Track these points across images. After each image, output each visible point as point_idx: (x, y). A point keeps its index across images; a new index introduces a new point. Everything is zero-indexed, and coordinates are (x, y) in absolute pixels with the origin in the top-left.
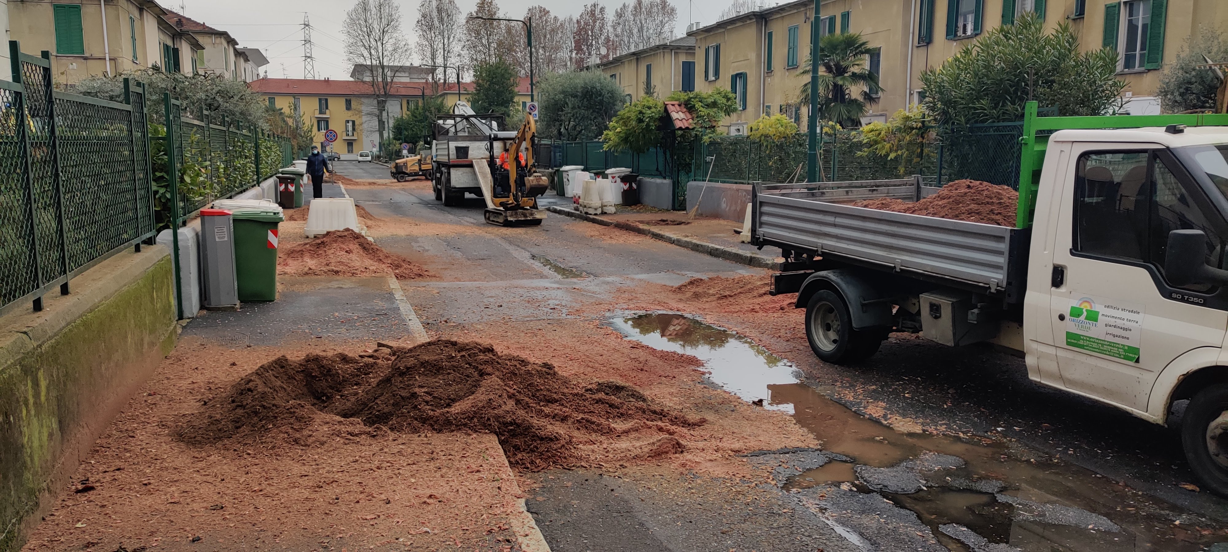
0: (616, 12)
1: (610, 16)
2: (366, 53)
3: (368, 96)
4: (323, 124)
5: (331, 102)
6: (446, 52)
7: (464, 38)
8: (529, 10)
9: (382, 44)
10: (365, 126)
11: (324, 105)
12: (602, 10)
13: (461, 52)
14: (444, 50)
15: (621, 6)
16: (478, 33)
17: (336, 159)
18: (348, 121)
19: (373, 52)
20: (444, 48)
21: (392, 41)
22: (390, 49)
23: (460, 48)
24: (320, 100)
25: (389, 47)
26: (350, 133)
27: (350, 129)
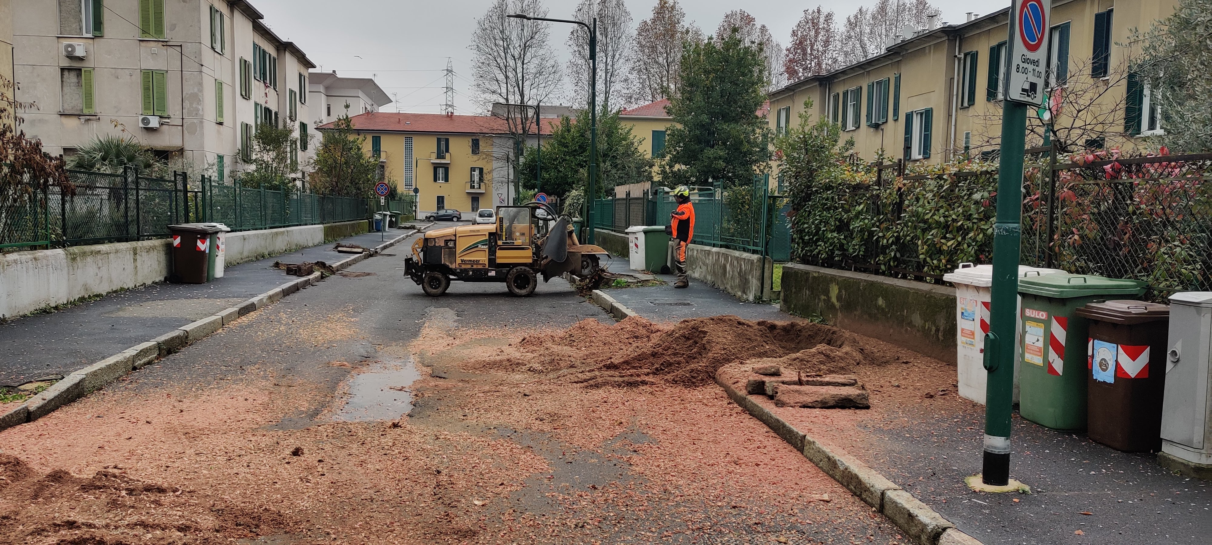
0: (849, 20)
1: (839, 26)
2: (501, 77)
3: (500, 135)
4: (441, 171)
5: (454, 143)
6: (609, 75)
7: (633, 56)
8: (727, 16)
9: (523, 64)
10: (495, 174)
11: (443, 149)
12: (829, 17)
13: (629, 75)
14: (606, 73)
15: (855, 11)
16: (654, 48)
17: (455, 219)
18: (473, 169)
19: (510, 75)
20: (606, 69)
21: (536, 61)
22: (534, 71)
23: (627, 70)
24: (439, 141)
25: (532, 67)
26: (476, 186)
27: (476, 179)
